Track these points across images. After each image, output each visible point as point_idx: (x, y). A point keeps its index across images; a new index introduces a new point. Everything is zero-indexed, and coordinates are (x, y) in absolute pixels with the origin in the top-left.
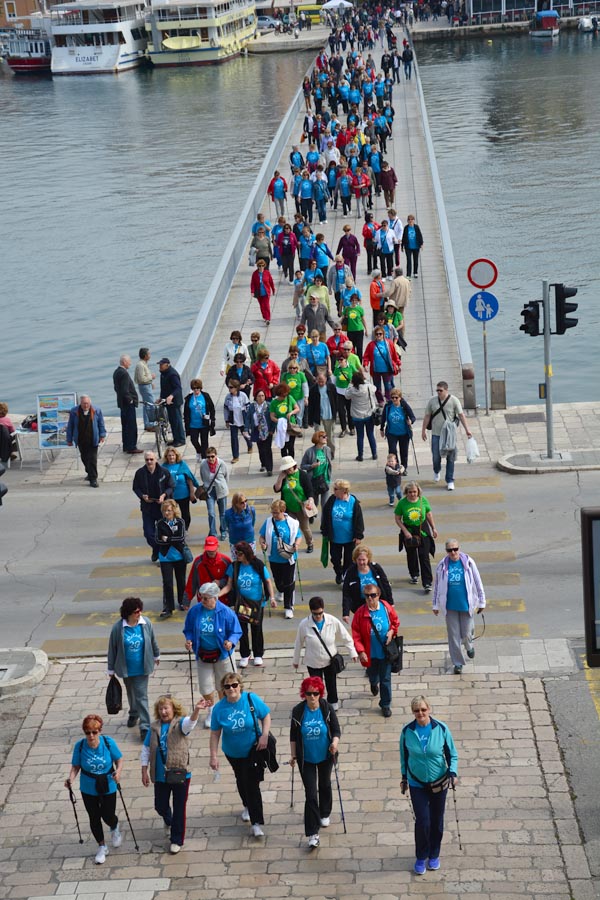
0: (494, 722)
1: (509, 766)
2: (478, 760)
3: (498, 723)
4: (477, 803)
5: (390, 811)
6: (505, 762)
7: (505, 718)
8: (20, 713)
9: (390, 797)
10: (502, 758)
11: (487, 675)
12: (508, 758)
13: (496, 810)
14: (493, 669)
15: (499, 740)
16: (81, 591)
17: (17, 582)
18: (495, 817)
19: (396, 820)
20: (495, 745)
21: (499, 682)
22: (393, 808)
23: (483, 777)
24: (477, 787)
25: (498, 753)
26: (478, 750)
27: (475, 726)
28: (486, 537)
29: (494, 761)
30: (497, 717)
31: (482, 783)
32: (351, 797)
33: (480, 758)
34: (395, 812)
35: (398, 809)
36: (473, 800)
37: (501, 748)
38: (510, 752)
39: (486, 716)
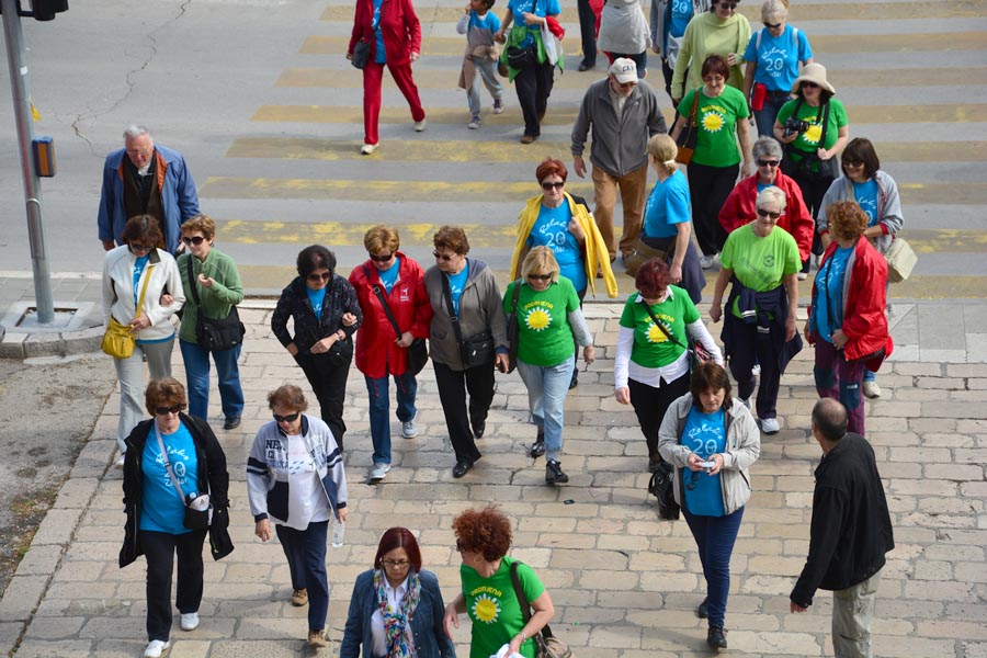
0: (952, 450)
1: (975, 528)
2: (916, 516)
3: (958, 453)
4: (911, 589)
5: (751, 594)
6: (969, 521)
7: (971, 444)
8: (99, 388)
9: (752, 570)
10: (962, 514)
11: (944, 366)
12: (973, 513)
13: (946, 603)
14: (956, 356)
15: (959, 482)
16: (211, 180)
17: (95, 154)
18: (944, 616)
19: (761, 610)
20: (951, 490)
21: (966, 380)
22: (758, 590)
23: (925, 546)
24: (912, 561)
25: (956, 505)
26: (918, 497)
27: (914, 455)
28: (960, 114)
29: (946, 518)
30: (956, 441)
31: (922, 555)
32: (682, 567)
33: (921, 511)
34: (761, 596)
35: (767, 591)
36: (903, 583)
37: (961, 496)
38: (978, 505)
39: (935, 439)
